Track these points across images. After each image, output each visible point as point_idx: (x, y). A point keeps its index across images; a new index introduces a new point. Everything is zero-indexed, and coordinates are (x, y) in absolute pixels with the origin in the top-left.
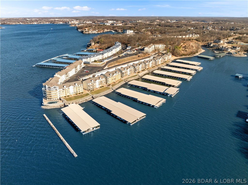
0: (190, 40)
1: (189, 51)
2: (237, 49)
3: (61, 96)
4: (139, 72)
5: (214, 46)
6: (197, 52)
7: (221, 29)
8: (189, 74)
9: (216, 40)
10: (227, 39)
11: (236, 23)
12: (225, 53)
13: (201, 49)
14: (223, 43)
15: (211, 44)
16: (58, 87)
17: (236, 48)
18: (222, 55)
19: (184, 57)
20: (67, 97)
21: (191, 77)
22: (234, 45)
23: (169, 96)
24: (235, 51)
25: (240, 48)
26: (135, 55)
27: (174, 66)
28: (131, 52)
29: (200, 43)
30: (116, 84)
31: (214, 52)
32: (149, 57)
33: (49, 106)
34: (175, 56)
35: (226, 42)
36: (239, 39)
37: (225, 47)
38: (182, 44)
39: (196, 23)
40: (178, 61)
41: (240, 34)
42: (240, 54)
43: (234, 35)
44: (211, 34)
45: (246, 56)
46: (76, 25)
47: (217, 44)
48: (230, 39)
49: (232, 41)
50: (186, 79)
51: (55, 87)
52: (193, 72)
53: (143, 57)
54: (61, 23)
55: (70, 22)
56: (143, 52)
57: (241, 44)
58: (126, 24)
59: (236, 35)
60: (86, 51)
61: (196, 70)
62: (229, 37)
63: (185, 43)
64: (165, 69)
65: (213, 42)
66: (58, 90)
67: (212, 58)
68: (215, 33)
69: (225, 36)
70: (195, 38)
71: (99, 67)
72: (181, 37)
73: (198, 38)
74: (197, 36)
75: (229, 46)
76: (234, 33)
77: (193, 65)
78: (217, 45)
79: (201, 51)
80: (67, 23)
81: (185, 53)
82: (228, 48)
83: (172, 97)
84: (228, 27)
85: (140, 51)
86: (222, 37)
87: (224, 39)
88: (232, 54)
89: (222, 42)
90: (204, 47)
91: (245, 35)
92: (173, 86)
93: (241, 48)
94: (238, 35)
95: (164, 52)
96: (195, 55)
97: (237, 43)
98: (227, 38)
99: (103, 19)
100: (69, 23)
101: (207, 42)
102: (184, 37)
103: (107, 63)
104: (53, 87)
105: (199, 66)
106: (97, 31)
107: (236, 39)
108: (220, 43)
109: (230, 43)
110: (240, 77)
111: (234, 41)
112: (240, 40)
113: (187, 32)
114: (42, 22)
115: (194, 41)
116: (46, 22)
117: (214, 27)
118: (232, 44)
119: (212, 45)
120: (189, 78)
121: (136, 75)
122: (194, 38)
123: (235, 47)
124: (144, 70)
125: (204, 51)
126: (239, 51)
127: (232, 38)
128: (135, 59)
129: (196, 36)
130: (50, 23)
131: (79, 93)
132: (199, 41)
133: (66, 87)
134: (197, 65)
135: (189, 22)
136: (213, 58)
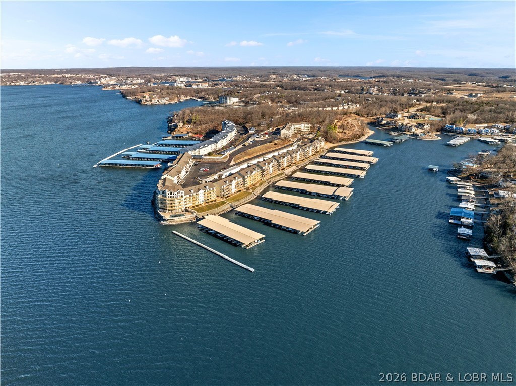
0: (346, 114)
1: (349, 133)
2: (426, 127)
3: (188, 206)
4: (284, 169)
5: (388, 123)
6: (363, 135)
7: (394, 91)
8: (361, 169)
9: (390, 113)
10: (408, 112)
11: (417, 81)
12: (408, 135)
13: (368, 129)
14: (402, 118)
15: (382, 120)
16: (184, 192)
17: (423, 126)
18: (403, 138)
19: (343, 143)
20: (196, 207)
21: (365, 173)
22: (420, 121)
23: (341, 199)
24: (422, 131)
25: (429, 125)
26: (269, 142)
27: (333, 158)
28: (260, 137)
29: (363, 119)
30: (257, 187)
31: (389, 133)
32: (291, 145)
33: (174, 221)
34: (330, 142)
35: (407, 115)
36: (426, 111)
37: (406, 125)
38: (336, 121)
39: (347, 81)
40: (336, 151)
41: (427, 102)
42: (431, 136)
43: (418, 103)
44: (381, 102)
45: (440, 138)
46: (115, 88)
47: (391, 120)
48: (412, 110)
49: (416, 115)
50: (359, 176)
51: (179, 193)
52: (366, 166)
53: (281, 145)
54: (79, 82)
55: (97, 80)
56: (278, 136)
57: (430, 119)
58: (216, 84)
59: (420, 104)
60: (170, 137)
61: (369, 162)
62: (410, 107)
63: (339, 120)
64: (321, 162)
65: (384, 116)
66: (184, 197)
67: (388, 143)
68: (386, 101)
69: (404, 105)
70: (354, 111)
71: (221, 163)
72: (330, 109)
73: (359, 110)
74: (357, 106)
75: (412, 124)
76: (418, 100)
77: (361, 155)
78: (393, 122)
79: (368, 132)
80: (92, 83)
81: (345, 137)
82: (411, 126)
83: (347, 200)
84: (406, 89)
85: (274, 136)
86: (399, 108)
87: (402, 110)
88: (418, 135)
89: (399, 116)
90: (372, 125)
91: (434, 104)
92: (343, 186)
93: (431, 125)
94: (423, 105)
95: (311, 136)
96: (360, 140)
97: (424, 118)
98: (407, 110)
99: (163, 74)
100: (97, 82)
101: (375, 117)
102: (335, 109)
103: (232, 156)
104: (176, 193)
105: (372, 156)
106: (168, 99)
107: (422, 110)
108: (397, 118)
109: (413, 118)
110: (435, 169)
111: (418, 113)
112: (427, 113)
113: (337, 99)
114: (37, 81)
115: (353, 115)
116: (46, 81)
117: (382, 88)
118: (416, 119)
119: (384, 122)
120: (362, 174)
121: (281, 174)
122: (352, 110)
123: (422, 124)
124: (291, 165)
125: (374, 132)
126: (428, 131)
127: (415, 109)
128: (271, 149)
129: (355, 106)
130: (53, 83)
131: (212, 201)
132: (362, 116)
133: (195, 192)
134: (369, 154)
135: (335, 79)
136: (391, 143)
